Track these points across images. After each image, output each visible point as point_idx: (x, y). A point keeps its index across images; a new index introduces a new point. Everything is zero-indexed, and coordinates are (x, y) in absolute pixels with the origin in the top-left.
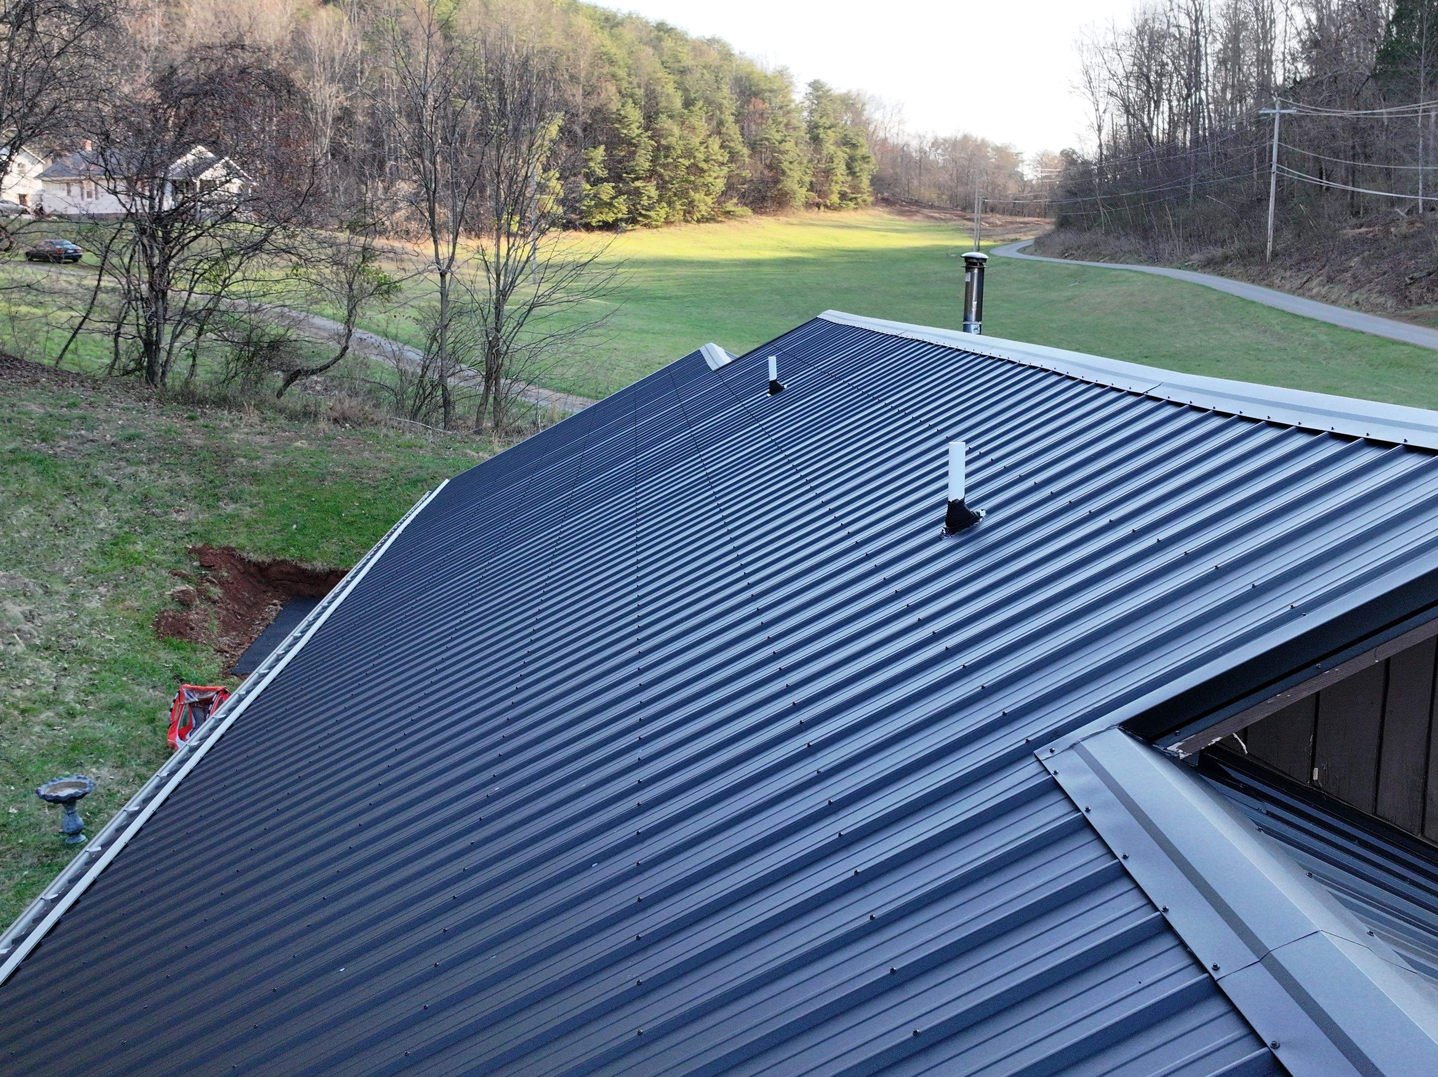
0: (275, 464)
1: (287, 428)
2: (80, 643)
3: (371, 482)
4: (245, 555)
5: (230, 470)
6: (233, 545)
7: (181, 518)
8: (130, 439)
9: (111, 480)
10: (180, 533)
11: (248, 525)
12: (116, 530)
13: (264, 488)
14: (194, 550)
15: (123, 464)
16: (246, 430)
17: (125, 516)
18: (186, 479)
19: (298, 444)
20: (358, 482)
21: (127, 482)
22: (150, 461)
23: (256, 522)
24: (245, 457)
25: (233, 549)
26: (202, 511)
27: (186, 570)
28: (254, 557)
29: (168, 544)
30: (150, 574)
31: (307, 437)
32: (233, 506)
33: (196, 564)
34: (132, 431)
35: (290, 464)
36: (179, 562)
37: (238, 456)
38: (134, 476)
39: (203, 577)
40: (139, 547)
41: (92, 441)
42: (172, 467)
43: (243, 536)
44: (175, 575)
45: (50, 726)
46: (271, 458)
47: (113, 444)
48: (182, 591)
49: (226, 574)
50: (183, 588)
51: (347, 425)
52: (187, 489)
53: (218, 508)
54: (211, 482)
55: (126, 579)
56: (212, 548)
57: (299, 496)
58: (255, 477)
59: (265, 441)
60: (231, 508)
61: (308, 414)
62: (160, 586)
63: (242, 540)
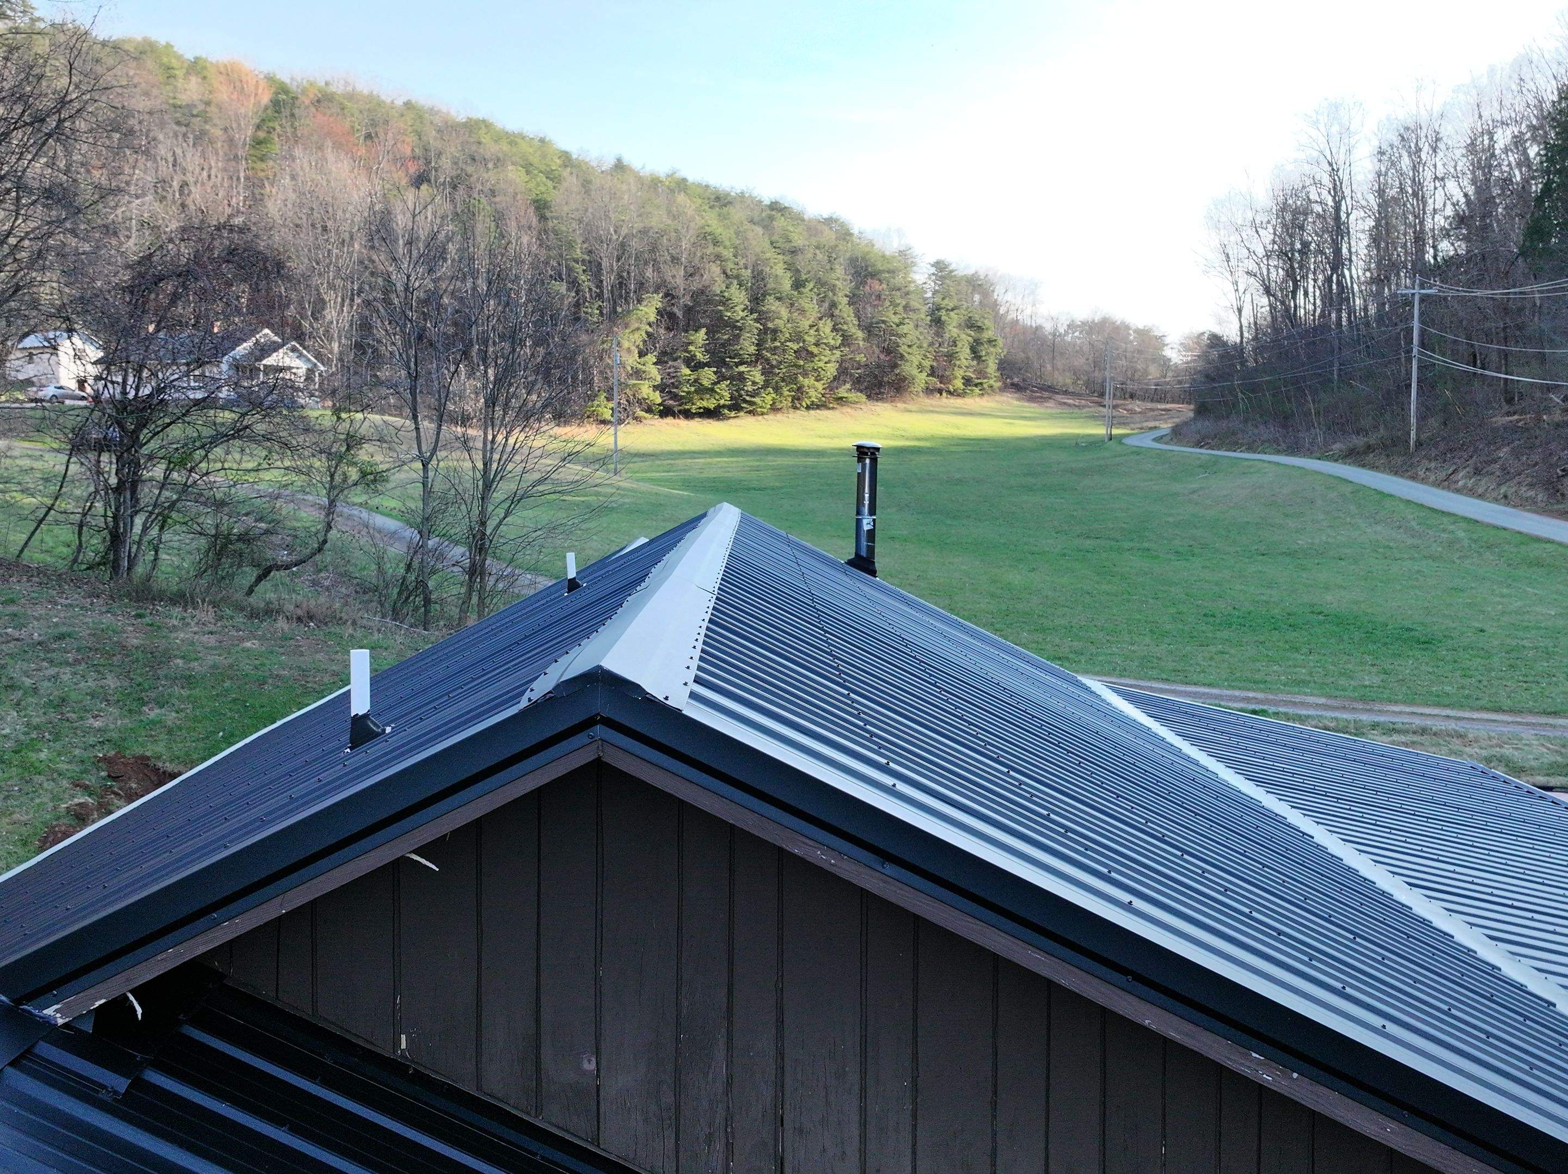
0: (214, 667)
1: (243, 628)
3: (315, 686)
4: (160, 764)
5: (161, 673)
6: (148, 754)
7: (97, 724)
8: (61, 637)
9: (28, 682)
10: (92, 740)
11: (170, 732)
12: (22, 737)
13: (197, 692)
14: (105, 759)
15: (45, 664)
16: (196, 629)
17: (35, 721)
18: (111, 682)
19: (248, 644)
20: (302, 686)
21: (46, 684)
22: (77, 662)
23: (180, 729)
24: (183, 657)
25: (148, 758)
26: (122, 717)
27: (91, 780)
28: (170, 767)
29: (77, 752)
30: (48, 785)
31: (262, 638)
32: (157, 711)
33: (103, 774)
34: (64, 629)
35: (231, 666)
36: (85, 771)
37: (176, 656)
38: (55, 677)
39: (108, 789)
40: (43, 756)
41: (17, 640)
42: (101, 669)
43: (162, 744)
44: (77, 786)
46: (211, 659)
47: (39, 643)
48: (80, 804)
49: (134, 786)
50: (82, 800)
51: (312, 624)
52: (111, 692)
53: (140, 713)
54: (139, 685)
55: (20, 790)
56: (124, 757)
57: (235, 700)
58: (189, 680)
59: (212, 640)
60: (153, 713)
61: (270, 612)
62: (56, 798)
63: (160, 748)
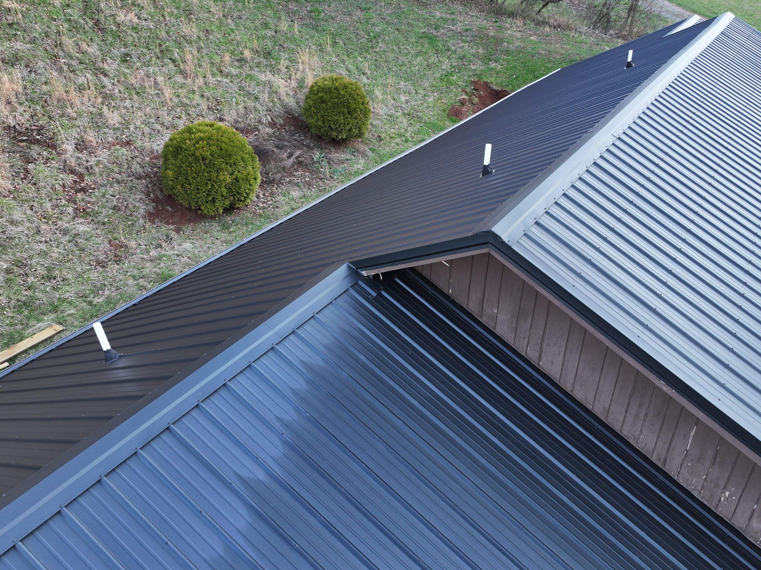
0: (518, 47)
1: (532, 29)
2: (420, 114)
3: (553, 59)
4: (492, 86)
5: (499, 48)
6: (488, 81)
7: (474, 68)
8: (467, 30)
9: (454, 48)
10: (471, 74)
11: (497, 74)
12: (449, 70)
13: (509, 58)
14: (474, 82)
15: (460, 42)
16: (515, 29)
17: (454, 64)
18: (481, 51)
19: (532, 38)
20: (548, 58)
21: (459, 50)
22: (471, 41)
23: (501, 72)
24: (507, 42)
25: (488, 83)
26: (482, 65)
27: (468, 90)
28: (495, 87)
29: (465, 78)
30: (454, 90)
31: (538, 35)
32: (494, 64)
33: (473, 87)
34: (468, 27)
35: (523, 48)
36: (467, 86)
37: (505, 42)
38: (462, 47)
39: (473, 94)
40: (454, 78)
41: (452, 30)
42: (478, 44)
43: (494, 78)
44: (463, 91)
45: (398, 144)
46: (518, 44)
47: (460, 33)
48: (463, 99)
49: (482, 93)
50: (464, 97)
51: (559, 29)
52: (480, 55)
53: (488, 64)
54: (490, 53)
55: (445, 91)
56: (480, 82)
57: (522, 62)
58: (507, 52)
59: (519, 35)
60: (493, 65)
61: (544, 23)
62: (456, 95)
63: (493, 80)
